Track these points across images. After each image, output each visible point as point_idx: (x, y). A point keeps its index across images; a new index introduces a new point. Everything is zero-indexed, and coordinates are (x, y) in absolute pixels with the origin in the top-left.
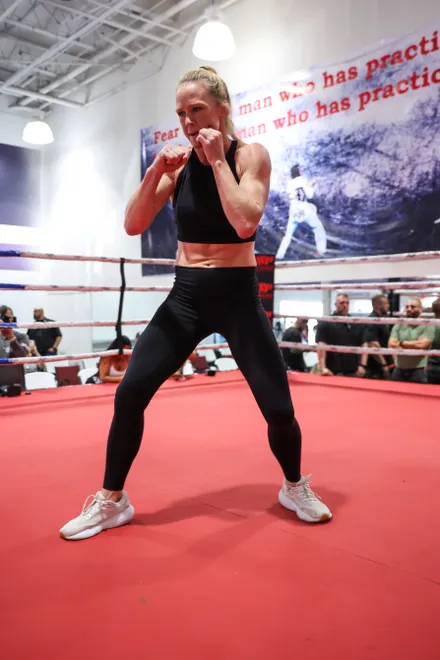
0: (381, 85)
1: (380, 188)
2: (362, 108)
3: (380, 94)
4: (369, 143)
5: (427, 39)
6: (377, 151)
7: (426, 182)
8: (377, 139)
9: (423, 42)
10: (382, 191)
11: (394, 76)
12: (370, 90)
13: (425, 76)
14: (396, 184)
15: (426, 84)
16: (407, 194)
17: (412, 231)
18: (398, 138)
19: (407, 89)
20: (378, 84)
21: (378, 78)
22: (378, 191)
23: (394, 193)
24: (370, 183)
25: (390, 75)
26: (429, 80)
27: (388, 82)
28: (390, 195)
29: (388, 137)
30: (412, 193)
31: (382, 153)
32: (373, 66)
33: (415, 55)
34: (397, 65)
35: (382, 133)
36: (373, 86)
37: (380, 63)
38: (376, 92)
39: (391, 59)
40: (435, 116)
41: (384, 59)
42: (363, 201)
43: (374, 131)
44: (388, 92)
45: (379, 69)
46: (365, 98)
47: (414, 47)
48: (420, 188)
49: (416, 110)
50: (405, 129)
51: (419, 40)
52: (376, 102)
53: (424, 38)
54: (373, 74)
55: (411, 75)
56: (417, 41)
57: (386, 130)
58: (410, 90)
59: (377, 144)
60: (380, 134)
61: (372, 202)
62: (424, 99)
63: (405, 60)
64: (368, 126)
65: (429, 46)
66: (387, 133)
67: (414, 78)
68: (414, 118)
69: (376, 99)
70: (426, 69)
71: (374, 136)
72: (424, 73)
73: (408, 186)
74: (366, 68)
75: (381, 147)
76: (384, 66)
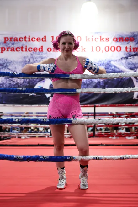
0: (10, 46)
1: (9, 81)
2: (2, 52)
3: (9, 49)
4: (5, 65)
5: (26, 37)
6: (8, 68)
7: (26, 82)
8: (8, 64)
9: (25, 38)
10: (10, 82)
11: (15, 45)
12: (6, 47)
13: (26, 49)
14: (15, 81)
15: (26, 51)
16: (19, 85)
17: (21, 97)
18: (16, 66)
19: (19, 51)
20: (9, 46)
21: (9, 44)
22: (8, 82)
23: (14, 83)
24: (5, 79)
25: (13, 44)
26: (27, 50)
27: (12, 46)
28: (13, 84)
29: (13, 64)
30: (21, 85)
31: (10, 69)
32: (7, 39)
33: (22, 41)
34: (16, 42)
35: (10, 63)
36: (6, 46)
37: (9, 39)
38: (8, 48)
39: (13, 39)
40: (29, 62)
41: (11, 38)
42: (2, 84)
43: (7, 61)
44: (13, 50)
45: (9, 41)
46: (3, 49)
47: (22, 38)
48: (24, 84)
49: (23, 58)
50: (19, 63)
51: (24, 37)
52: (7, 52)
53: (25, 37)
54: (7, 42)
55: (21, 46)
56: (23, 37)
57: (12, 62)
58: (21, 51)
59: (8, 66)
60: (9, 63)
61: (6, 86)
62: (26, 55)
63: (19, 41)
64: (4, 59)
65: (27, 39)
66: (12, 63)
67: (22, 48)
68: (22, 60)
69: (8, 51)
70: (26, 46)
71: (7, 63)
72: (25, 47)
73: (20, 82)
74: (4, 39)
75: (9, 67)
76: (11, 40)
